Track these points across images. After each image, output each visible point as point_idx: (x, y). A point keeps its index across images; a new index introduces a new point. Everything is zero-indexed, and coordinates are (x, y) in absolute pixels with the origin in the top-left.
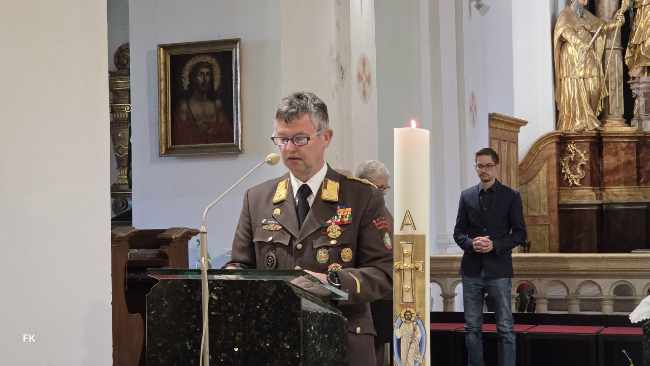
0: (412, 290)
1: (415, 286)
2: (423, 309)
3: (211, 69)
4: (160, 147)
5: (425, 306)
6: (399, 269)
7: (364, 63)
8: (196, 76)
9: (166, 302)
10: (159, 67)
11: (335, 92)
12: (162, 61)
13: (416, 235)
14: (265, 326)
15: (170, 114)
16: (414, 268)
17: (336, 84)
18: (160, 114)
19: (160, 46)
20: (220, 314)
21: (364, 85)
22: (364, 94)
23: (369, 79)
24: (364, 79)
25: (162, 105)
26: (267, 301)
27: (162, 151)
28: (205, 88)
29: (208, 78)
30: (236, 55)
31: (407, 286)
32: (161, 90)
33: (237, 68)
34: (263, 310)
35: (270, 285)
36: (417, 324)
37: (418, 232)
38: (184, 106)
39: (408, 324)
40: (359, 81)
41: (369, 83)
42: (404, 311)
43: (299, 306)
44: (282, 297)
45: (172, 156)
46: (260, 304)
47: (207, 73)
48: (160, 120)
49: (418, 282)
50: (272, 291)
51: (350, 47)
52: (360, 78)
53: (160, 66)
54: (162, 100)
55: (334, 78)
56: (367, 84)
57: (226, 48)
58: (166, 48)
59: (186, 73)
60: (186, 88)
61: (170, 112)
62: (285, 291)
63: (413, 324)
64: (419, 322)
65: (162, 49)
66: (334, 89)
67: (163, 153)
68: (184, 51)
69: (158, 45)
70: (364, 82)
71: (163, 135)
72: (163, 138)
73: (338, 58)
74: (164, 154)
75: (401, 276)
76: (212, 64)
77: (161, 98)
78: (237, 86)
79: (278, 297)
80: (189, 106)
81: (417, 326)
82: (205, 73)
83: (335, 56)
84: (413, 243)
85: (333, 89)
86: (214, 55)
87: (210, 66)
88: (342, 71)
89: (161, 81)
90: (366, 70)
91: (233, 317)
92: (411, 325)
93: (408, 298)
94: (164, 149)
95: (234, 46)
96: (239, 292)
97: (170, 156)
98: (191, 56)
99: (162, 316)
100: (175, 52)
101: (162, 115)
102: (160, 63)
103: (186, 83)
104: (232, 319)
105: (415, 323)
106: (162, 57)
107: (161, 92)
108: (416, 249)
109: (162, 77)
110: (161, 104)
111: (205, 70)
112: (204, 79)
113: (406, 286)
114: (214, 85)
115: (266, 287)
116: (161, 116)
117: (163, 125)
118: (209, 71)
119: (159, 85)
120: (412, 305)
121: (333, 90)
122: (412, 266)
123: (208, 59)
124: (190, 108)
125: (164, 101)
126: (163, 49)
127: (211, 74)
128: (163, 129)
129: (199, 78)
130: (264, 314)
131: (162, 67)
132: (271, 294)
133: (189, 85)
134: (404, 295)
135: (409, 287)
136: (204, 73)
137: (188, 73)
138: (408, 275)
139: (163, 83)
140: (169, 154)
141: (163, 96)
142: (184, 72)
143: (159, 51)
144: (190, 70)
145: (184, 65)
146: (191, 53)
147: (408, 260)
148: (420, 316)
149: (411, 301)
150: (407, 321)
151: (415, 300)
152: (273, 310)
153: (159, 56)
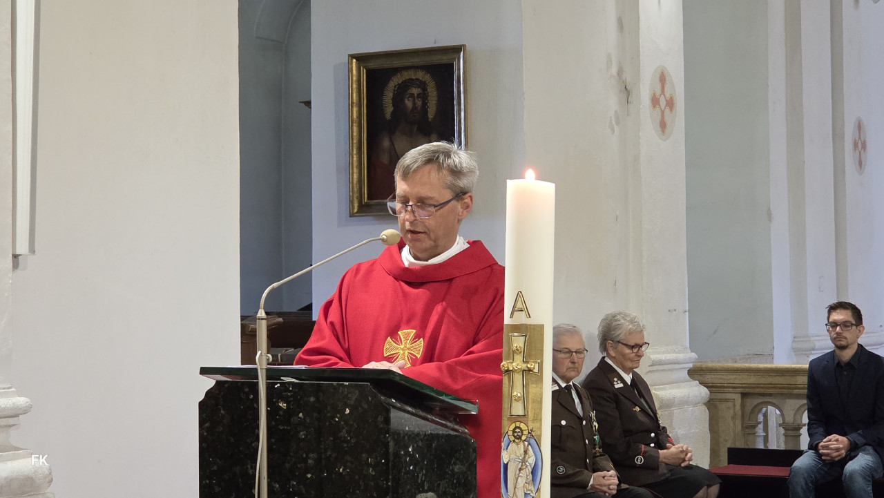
0: (524, 398)
1: (528, 393)
2: (538, 425)
3: (424, 89)
4: (352, 202)
5: (541, 420)
6: (508, 371)
7: (663, 79)
8: (402, 100)
9: (222, 412)
10: (350, 87)
11: (614, 123)
12: (354, 78)
13: (530, 325)
14: (345, 445)
15: (365, 154)
16: (527, 369)
17: (616, 112)
18: (351, 155)
19: (352, 56)
20: (289, 428)
21: (663, 112)
22: (663, 125)
23: (671, 104)
24: (663, 103)
25: (355, 141)
26: (348, 411)
27: (353, 208)
28: (415, 116)
29: (419, 103)
30: (459, 69)
31: (517, 392)
32: (352, 120)
33: (460, 88)
34: (342, 423)
35: (352, 390)
36: (529, 444)
37: (534, 321)
38: (386, 143)
39: (518, 444)
40: (654, 107)
41: (671, 110)
42: (513, 426)
43: (387, 420)
44: (366, 406)
45: (369, 216)
46: (338, 415)
47: (418, 95)
48: (351, 164)
49: (533, 389)
50: (354, 398)
51: (638, 56)
52: (655, 101)
53: (352, 84)
54: (355, 134)
55: (612, 102)
56: (667, 110)
57: (444, 59)
58: (361, 59)
59: (389, 96)
60: (388, 116)
61: (365, 151)
62: (370, 398)
63: (524, 445)
64: (532, 441)
65: (354, 60)
66: (613, 118)
67: (356, 210)
68: (386, 64)
69: (349, 55)
70: (663, 107)
71: (355, 186)
72: (355, 189)
73: (620, 72)
74: (356, 213)
75: (509, 379)
76: (425, 82)
77: (352, 132)
78: (460, 114)
79: (362, 407)
80: (392, 142)
81: (530, 447)
82: (416, 95)
83: (614, 70)
84: (526, 336)
85: (611, 118)
86: (428, 68)
87: (422, 85)
88: (627, 92)
89: (352, 107)
90: (666, 89)
91: (305, 432)
92: (521, 445)
93: (518, 409)
94: (356, 205)
95: (456, 56)
96: (312, 399)
97: (365, 216)
98: (395, 71)
99: (217, 430)
100: (373, 65)
101: (355, 156)
102: (352, 79)
103: (389, 110)
104: (304, 434)
105: (526, 443)
106: (354, 72)
107: (352, 123)
108: (530, 344)
109: (355, 101)
110: (352, 140)
111: (415, 91)
112: (414, 103)
113: (515, 393)
114: (427, 112)
115: (346, 393)
116: (353, 157)
117: (355, 170)
118: (421, 92)
119: (351, 111)
120: (522, 419)
121: (611, 120)
122: (524, 366)
123: (420, 75)
124: (394, 146)
125: (358, 137)
126: (357, 60)
127: (424, 96)
128: (355, 176)
129: (407, 101)
130: (343, 428)
131: (355, 86)
132: (352, 403)
133: (393, 113)
134: (513, 405)
135: (519, 395)
136: (413, 94)
137: (391, 94)
138: (518, 378)
139: (355, 110)
140: (364, 212)
141: (355, 129)
142: (386, 93)
143: (350, 63)
144: (394, 90)
145: (385, 84)
146: (395, 66)
147: (519, 358)
148: (533, 433)
149: (521, 413)
150: (517, 441)
151: (528, 412)
152: (355, 424)
153: (350, 70)
